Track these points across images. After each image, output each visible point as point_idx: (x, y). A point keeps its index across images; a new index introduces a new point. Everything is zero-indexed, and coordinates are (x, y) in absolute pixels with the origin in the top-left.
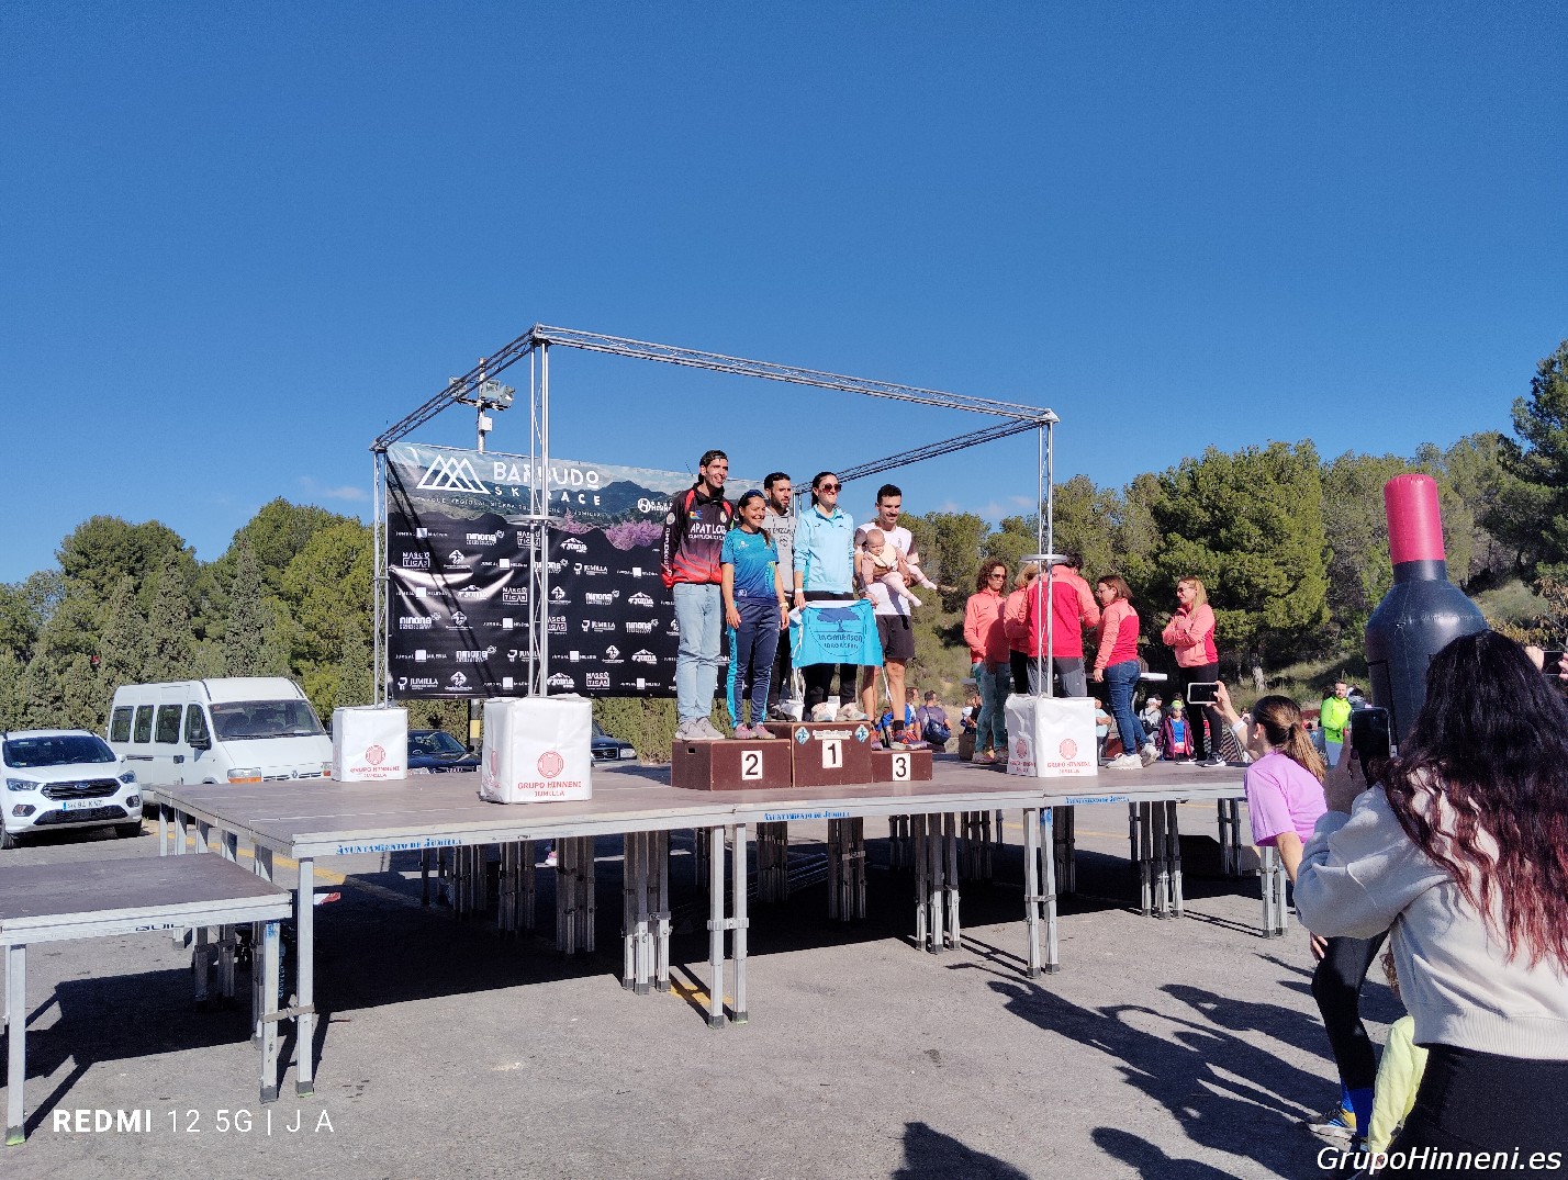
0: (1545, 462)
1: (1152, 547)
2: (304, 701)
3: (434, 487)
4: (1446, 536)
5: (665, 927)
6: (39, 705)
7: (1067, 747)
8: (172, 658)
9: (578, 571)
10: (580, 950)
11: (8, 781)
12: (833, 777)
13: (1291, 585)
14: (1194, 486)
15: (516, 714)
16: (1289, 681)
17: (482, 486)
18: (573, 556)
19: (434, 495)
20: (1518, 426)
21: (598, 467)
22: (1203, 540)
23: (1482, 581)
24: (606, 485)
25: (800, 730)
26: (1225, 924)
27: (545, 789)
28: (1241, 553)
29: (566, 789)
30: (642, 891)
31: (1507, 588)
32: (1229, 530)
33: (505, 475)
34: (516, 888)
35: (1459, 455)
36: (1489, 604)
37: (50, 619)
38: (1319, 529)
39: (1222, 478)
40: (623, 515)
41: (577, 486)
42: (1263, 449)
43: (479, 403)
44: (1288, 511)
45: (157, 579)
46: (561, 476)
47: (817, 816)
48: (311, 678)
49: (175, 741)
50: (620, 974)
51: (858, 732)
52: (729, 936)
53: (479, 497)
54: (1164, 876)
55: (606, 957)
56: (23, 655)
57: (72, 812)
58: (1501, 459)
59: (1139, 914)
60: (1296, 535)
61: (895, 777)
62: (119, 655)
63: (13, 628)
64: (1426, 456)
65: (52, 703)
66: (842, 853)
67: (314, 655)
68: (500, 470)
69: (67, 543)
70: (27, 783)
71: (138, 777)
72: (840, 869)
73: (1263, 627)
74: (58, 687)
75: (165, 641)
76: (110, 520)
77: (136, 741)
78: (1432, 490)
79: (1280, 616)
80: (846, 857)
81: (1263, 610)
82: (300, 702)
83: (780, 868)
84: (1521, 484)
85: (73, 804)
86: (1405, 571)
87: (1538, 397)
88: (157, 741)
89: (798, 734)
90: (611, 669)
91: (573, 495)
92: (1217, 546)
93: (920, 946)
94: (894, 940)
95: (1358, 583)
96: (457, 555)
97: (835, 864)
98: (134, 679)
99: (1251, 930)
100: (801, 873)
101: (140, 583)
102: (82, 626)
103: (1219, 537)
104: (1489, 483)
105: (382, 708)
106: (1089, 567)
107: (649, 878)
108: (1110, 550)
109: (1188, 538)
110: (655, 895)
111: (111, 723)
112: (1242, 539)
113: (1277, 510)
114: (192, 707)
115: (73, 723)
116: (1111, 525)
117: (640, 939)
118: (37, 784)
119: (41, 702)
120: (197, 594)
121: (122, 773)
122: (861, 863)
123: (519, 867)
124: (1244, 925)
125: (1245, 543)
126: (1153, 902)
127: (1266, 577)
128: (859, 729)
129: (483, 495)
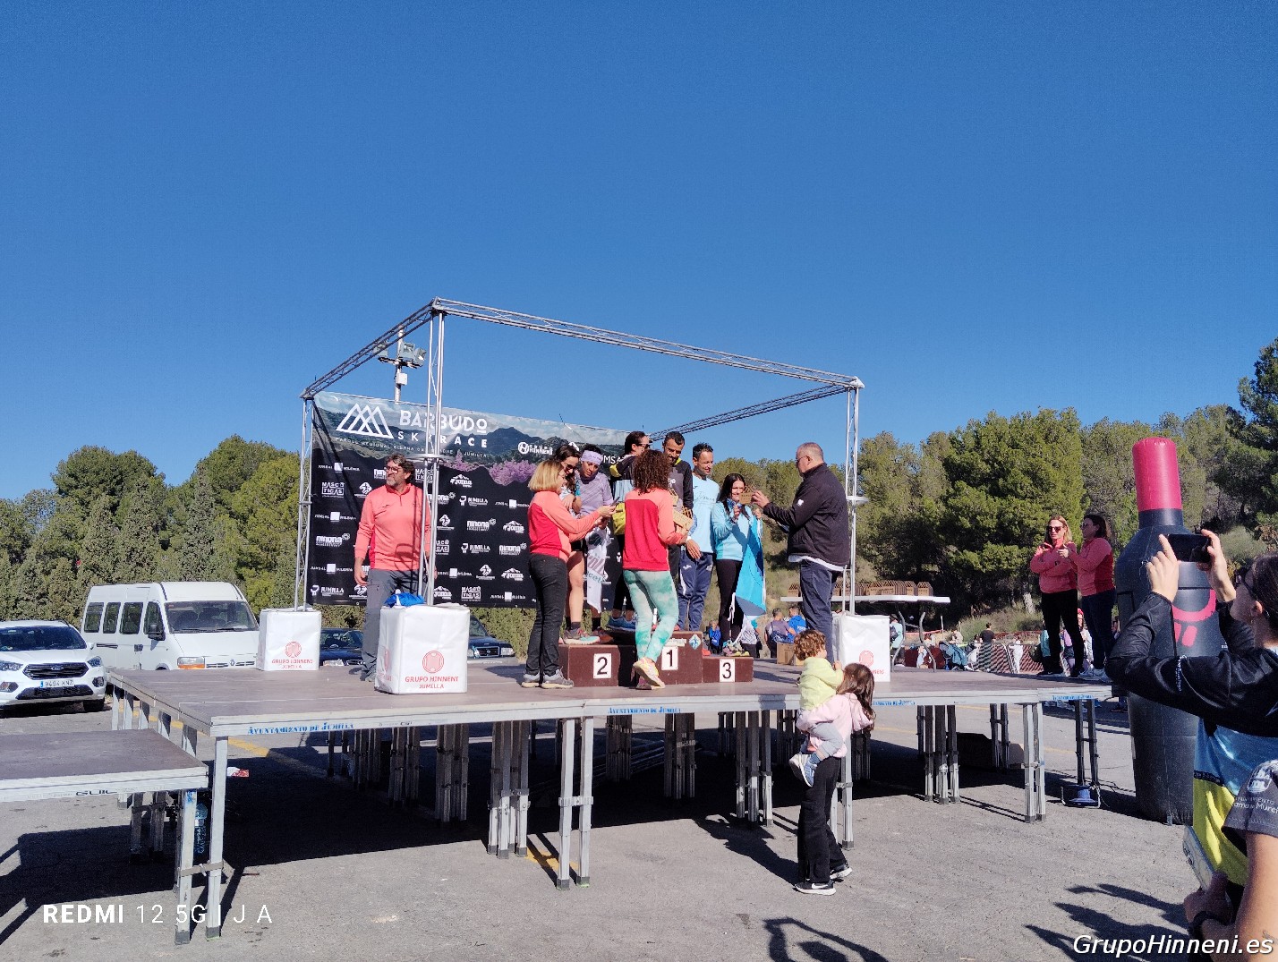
0: (1265, 430)
1: (944, 493)
2: (243, 603)
4: (1183, 489)
5: (524, 801)
6: (27, 600)
7: (866, 656)
8: (138, 564)
9: (463, 503)
10: (455, 819)
14: (978, 443)
15: (406, 619)
17: (388, 430)
18: (459, 490)
19: (350, 437)
20: (1243, 400)
21: (487, 415)
22: (984, 487)
24: (493, 431)
26: (995, 810)
27: (428, 682)
28: (1015, 499)
29: (444, 683)
30: (506, 770)
31: (1232, 534)
32: (1005, 480)
33: (409, 422)
34: (404, 765)
35: (1194, 424)
37: (43, 529)
38: (1079, 481)
39: (1002, 437)
40: (506, 456)
41: (468, 431)
42: (1035, 414)
43: (397, 363)
44: (1054, 466)
45: (130, 500)
46: (456, 424)
47: (653, 711)
48: (252, 583)
49: (136, 633)
50: (486, 843)
51: (692, 641)
52: (576, 811)
53: (385, 441)
54: (944, 768)
55: (474, 826)
56: (17, 558)
57: (48, 690)
58: (1229, 427)
59: (922, 799)
60: (1060, 486)
61: (722, 679)
62: (96, 559)
63: (11, 536)
64: (1167, 424)
65: (38, 598)
66: (676, 741)
67: (255, 564)
68: (405, 418)
69: (61, 466)
70: (13, 664)
71: (103, 661)
72: (674, 755)
74: (44, 585)
75: (133, 549)
76: (96, 449)
77: (104, 632)
78: (1171, 451)
80: (679, 745)
82: (239, 603)
83: (625, 754)
84: (1245, 447)
85: (49, 683)
86: (1149, 518)
87: (1260, 378)
88: (121, 633)
90: (483, 584)
91: (464, 439)
92: (996, 492)
96: (366, 487)
97: (671, 750)
98: (107, 581)
99: (1016, 816)
100: (642, 758)
101: (118, 502)
102: (67, 535)
103: (997, 486)
104: (1219, 446)
105: (302, 611)
106: (891, 507)
107: (512, 761)
108: (908, 492)
109: (972, 486)
110: (517, 774)
111: (84, 617)
112: (1016, 487)
113: (1045, 465)
114: (150, 604)
115: (54, 616)
116: (910, 473)
117: (504, 812)
118: (20, 665)
119: (29, 597)
120: (164, 512)
121: (91, 658)
122: (692, 752)
123: (407, 747)
124: (1009, 811)
125: (1019, 490)
126: (934, 790)
127: (1035, 519)
128: (692, 638)
129: (387, 439)
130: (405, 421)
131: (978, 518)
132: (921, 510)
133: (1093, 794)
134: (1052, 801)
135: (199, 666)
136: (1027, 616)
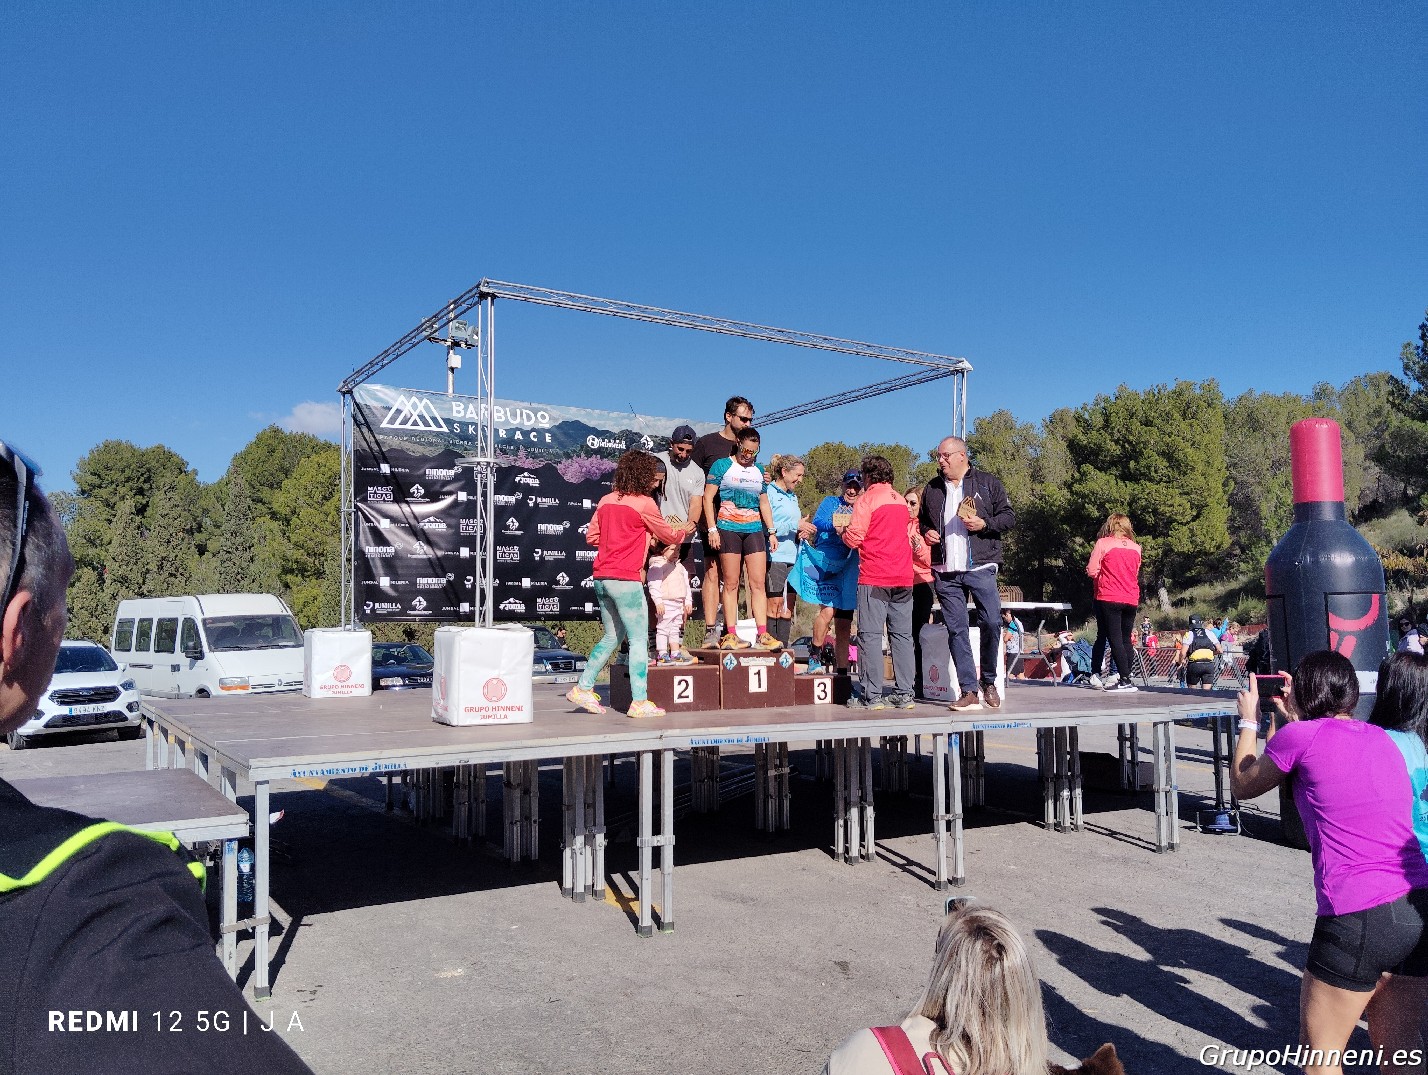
1: (1068, 478)
2: (289, 616)
3: (397, 425)
4: (1342, 466)
5: (601, 840)
8: (171, 575)
9: (531, 504)
10: (525, 857)
12: (758, 701)
13: (1195, 514)
14: (1107, 420)
15: (462, 643)
16: (1192, 601)
17: (442, 422)
18: (528, 490)
19: (396, 433)
20: (1406, 367)
21: (548, 407)
22: (1114, 471)
23: (1371, 511)
24: (556, 424)
25: (728, 657)
26: (1124, 838)
27: (490, 713)
28: (1148, 483)
29: (508, 713)
30: (579, 808)
31: (1393, 518)
32: (1137, 462)
33: (462, 414)
34: (469, 800)
35: (1353, 392)
36: (1378, 531)
38: (1220, 461)
39: (1133, 413)
40: (575, 451)
41: (528, 425)
42: (1171, 387)
43: (449, 342)
44: (1192, 444)
45: (159, 501)
46: (514, 415)
47: (739, 741)
48: (299, 592)
49: (172, 651)
50: (561, 884)
51: (782, 659)
52: (657, 852)
53: (438, 434)
54: (1066, 793)
55: (546, 867)
57: (78, 717)
58: (1390, 399)
59: (1043, 827)
60: (1200, 467)
61: (817, 701)
62: (123, 571)
64: (1321, 394)
66: (768, 770)
67: (302, 571)
68: (458, 409)
69: (82, 464)
71: (138, 684)
72: (766, 784)
73: (1168, 551)
75: (163, 559)
76: (120, 444)
77: (137, 650)
78: (1332, 432)
79: (1184, 541)
80: (772, 773)
81: (1168, 536)
82: (285, 617)
83: (713, 781)
84: (1408, 422)
85: (79, 710)
86: (1305, 510)
87: (1425, 342)
88: (156, 652)
89: (726, 660)
90: (562, 594)
91: (526, 434)
92: (1127, 476)
93: (838, 857)
94: (817, 851)
95: (1256, 513)
96: (417, 489)
97: (761, 778)
98: (137, 594)
99: (1146, 845)
100: (731, 785)
101: (148, 502)
102: (92, 542)
103: (1129, 468)
104: (1379, 420)
105: (349, 630)
107: (586, 795)
108: (1028, 479)
109: (1100, 471)
110: (591, 811)
111: (115, 636)
112: (1150, 471)
113: (1182, 445)
114: (187, 620)
115: (81, 635)
116: (1030, 457)
117: (578, 852)
120: (200, 511)
121: (123, 681)
122: (786, 781)
123: (472, 779)
124: (1139, 839)
125: (1153, 474)
126: (1055, 817)
127: (1172, 505)
128: (783, 656)
129: (442, 433)
130: (459, 411)
131: (1107, 505)
132: (1041, 498)
133: (1233, 820)
134: (1186, 827)
135: (244, 688)
136: (1163, 615)
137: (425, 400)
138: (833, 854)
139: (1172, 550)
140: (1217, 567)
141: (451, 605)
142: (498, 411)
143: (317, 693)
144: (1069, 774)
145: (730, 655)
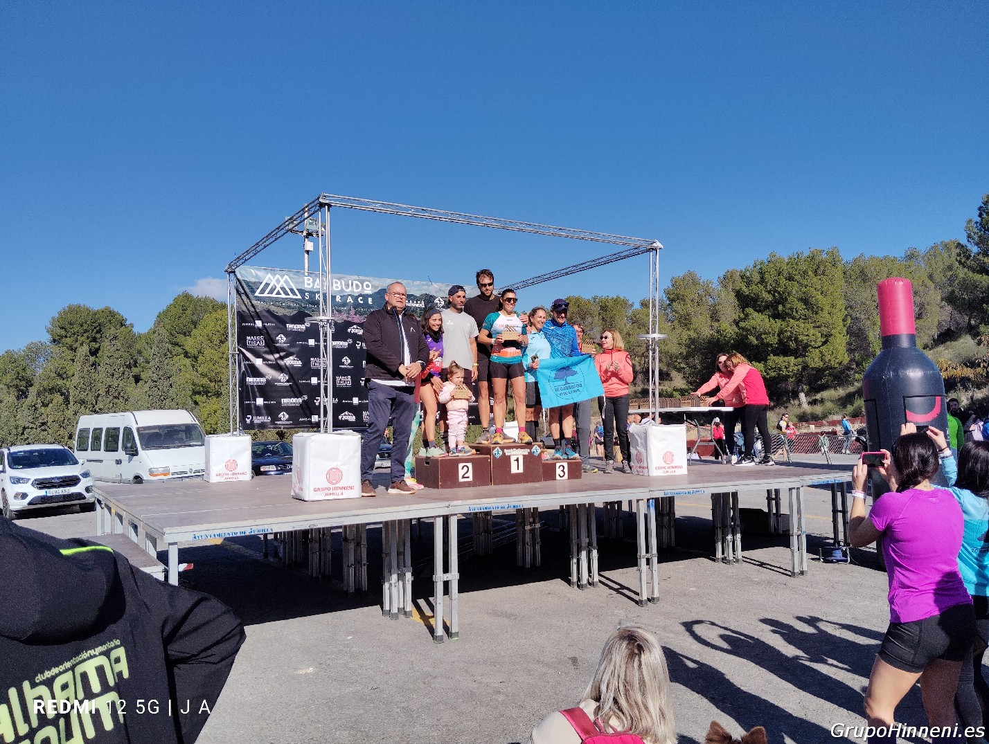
0: (986, 259)
1: (736, 317)
2: (197, 424)
3: (265, 295)
5: (409, 576)
6: (32, 428)
7: (668, 456)
8: (115, 397)
9: (358, 347)
10: (358, 590)
11: (11, 478)
12: (517, 479)
13: (823, 340)
14: (762, 277)
15: (311, 444)
16: (822, 401)
17: (297, 292)
18: (355, 337)
19: (266, 299)
20: (969, 236)
21: (371, 279)
22: (767, 312)
23: (946, 336)
24: (376, 291)
25: (496, 449)
26: (770, 567)
27: (331, 491)
28: (791, 320)
29: (344, 491)
30: (394, 555)
31: (962, 340)
32: (784, 306)
33: (312, 285)
34: (320, 550)
35: (933, 253)
36: (950, 350)
37: (41, 371)
38: (841, 304)
39: (781, 272)
42: (807, 253)
43: (305, 234)
44: (822, 293)
45: (106, 347)
46: (347, 286)
47: (502, 507)
48: (205, 407)
49: (116, 450)
50: (382, 608)
51: (533, 450)
52: (446, 585)
53: (294, 300)
54: (730, 537)
55: (372, 595)
56: (23, 395)
57: (51, 497)
58: (958, 258)
59: (714, 560)
60: (827, 308)
61: (558, 477)
62: (83, 396)
63: (17, 378)
64: (911, 257)
65: (40, 426)
66: (525, 525)
67: (206, 392)
68: (309, 282)
69: (53, 321)
70: (23, 479)
71: (92, 473)
72: (524, 535)
73: (805, 367)
74: (44, 416)
75: (110, 386)
76: (79, 307)
77: (92, 450)
78: (908, 288)
79: (816, 359)
80: (528, 528)
81: (805, 356)
82: (193, 425)
83: (487, 534)
84: (971, 274)
85: (52, 492)
86: (889, 341)
87: (982, 219)
88: (105, 451)
89: (495, 452)
91: (356, 298)
92: (776, 316)
93: (573, 584)
94: (559, 580)
95: (866, 338)
96: (280, 338)
97: (522, 530)
98: (92, 411)
99: (784, 572)
100: (502, 535)
101: (99, 347)
102: (60, 376)
103: (778, 310)
104: (951, 273)
105: (236, 435)
106: (695, 330)
107: (398, 546)
108: (709, 318)
109: (758, 312)
110: (402, 557)
111: (76, 440)
112: (793, 311)
113: (815, 293)
114: (126, 429)
115: (53, 440)
116: (710, 304)
117: (393, 585)
118: (29, 479)
119: (33, 426)
120: (135, 353)
121: (82, 472)
122: (537, 533)
123: (321, 536)
124: (780, 568)
125: (794, 313)
126: (723, 553)
127: (807, 335)
128: (534, 448)
129: (296, 299)
130: (309, 284)
131: (763, 336)
132: (718, 332)
133: (844, 554)
134: (813, 559)
135: (165, 475)
136: (802, 410)
137: (286, 277)
138: (569, 582)
139: (807, 366)
140: (840, 377)
141: (305, 417)
142: (336, 283)
143: (214, 479)
144: (732, 523)
145: (498, 448)
